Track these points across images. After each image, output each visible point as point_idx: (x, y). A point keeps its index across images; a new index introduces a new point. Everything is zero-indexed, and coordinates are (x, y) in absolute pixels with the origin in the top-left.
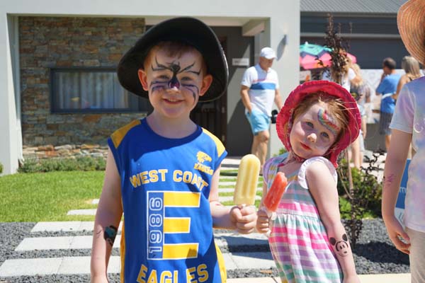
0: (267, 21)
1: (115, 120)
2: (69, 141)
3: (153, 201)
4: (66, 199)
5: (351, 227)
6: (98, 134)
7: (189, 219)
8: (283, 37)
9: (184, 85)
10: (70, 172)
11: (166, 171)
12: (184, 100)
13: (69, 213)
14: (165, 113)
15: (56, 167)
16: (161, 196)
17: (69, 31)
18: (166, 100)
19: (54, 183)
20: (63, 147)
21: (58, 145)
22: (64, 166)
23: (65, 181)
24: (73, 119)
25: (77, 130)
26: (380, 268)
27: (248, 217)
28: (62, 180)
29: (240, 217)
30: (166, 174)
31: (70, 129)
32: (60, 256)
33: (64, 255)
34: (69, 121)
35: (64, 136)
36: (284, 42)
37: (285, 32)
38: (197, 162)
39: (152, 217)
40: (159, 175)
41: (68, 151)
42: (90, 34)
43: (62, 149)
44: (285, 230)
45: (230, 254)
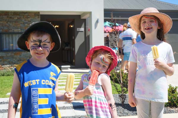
0: (90, 13)
1: (28, 54)
2: (8, 64)
3: (34, 92)
4: (6, 88)
5: (122, 97)
6: (21, 60)
7: (48, 98)
8: (97, 20)
9: (44, 47)
10: (8, 76)
11: (39, 80)
12: (44, 53)
13: (7, 94)
14: (37, 58)
15: (3, 74)
16: (37, 90)
17: (7, 17)
18: (37, 53)
19: (1, 81)
20: (5, 66)
21: (4, 65)
22: (6, 74)
23: (6, 81)
24: (10, 54)
25: (11, 59)
26: (132, 113)
27: (71, 96)
28: (5, 80)
29: (68, 96)
30: (39, 81)
31: (8, 58)
32: (3, 113)
33: (4, 112)
34: (8, 55)
35: (6, 61)
36: (97, 22)
37: (98, 18)
38: (50, 76)
39: (34, 98)
40: (36, 82)
41: (8, 67)
42: (16, 18)
43: (5, 67)
44: (91, 101)
45: (74, 109)
